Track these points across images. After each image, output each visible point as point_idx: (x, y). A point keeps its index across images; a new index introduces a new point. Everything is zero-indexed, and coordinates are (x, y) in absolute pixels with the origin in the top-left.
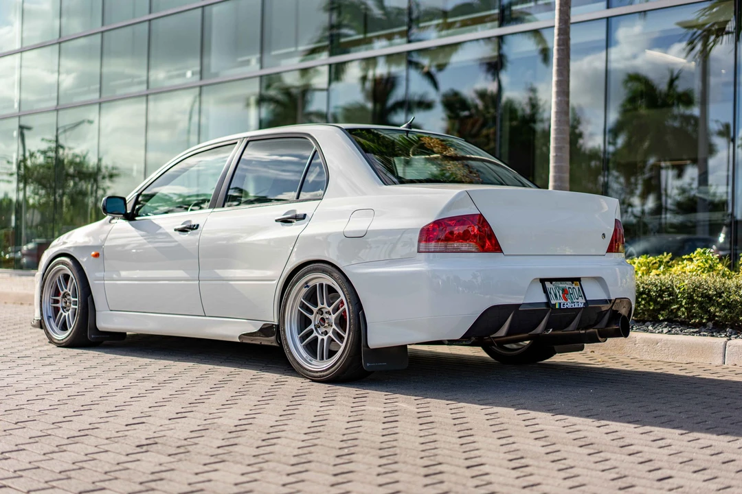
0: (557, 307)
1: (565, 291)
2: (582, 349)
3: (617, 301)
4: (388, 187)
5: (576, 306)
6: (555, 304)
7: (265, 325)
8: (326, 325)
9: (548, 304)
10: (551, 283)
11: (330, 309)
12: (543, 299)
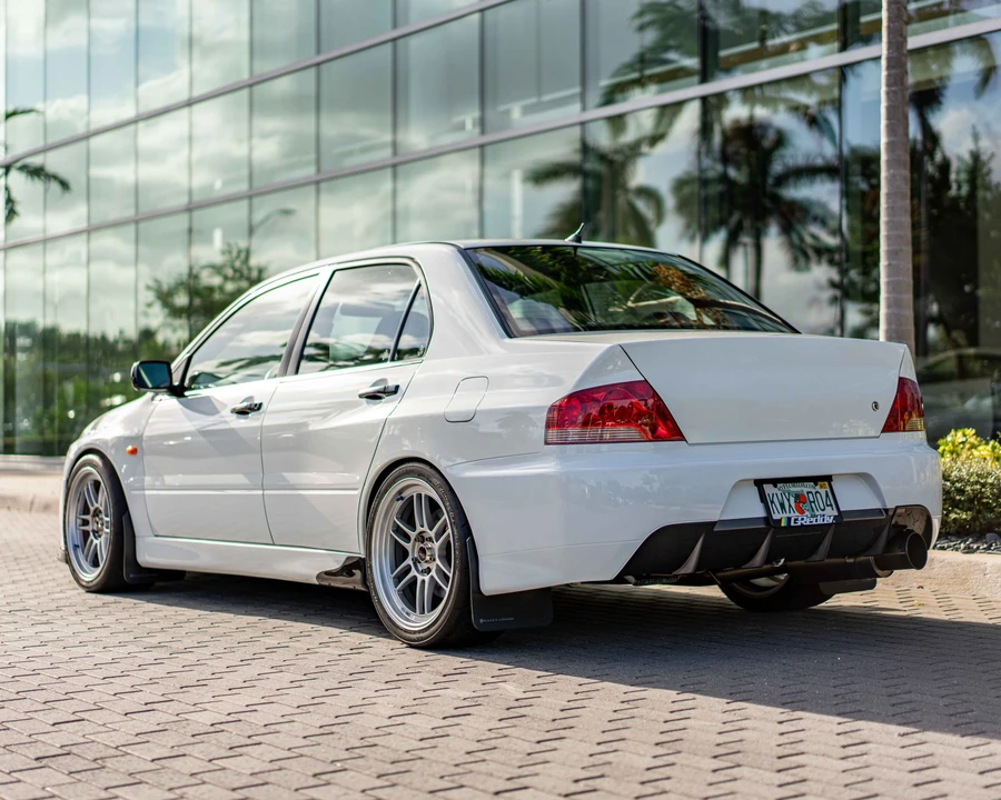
0: (783, 524)
1: (799, 498)
2: (872, 586)
3: (899, 511)
4: (514, 341)
5: (820, 522)
6: (780, 521)
7: (348, 558)
8: (428, 558)
9: (768, 519)
10: (776, 486)
11: (432, 534)
12: (760, 512)
